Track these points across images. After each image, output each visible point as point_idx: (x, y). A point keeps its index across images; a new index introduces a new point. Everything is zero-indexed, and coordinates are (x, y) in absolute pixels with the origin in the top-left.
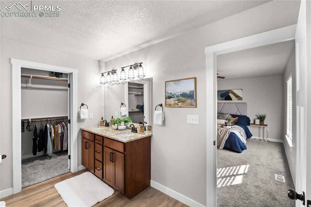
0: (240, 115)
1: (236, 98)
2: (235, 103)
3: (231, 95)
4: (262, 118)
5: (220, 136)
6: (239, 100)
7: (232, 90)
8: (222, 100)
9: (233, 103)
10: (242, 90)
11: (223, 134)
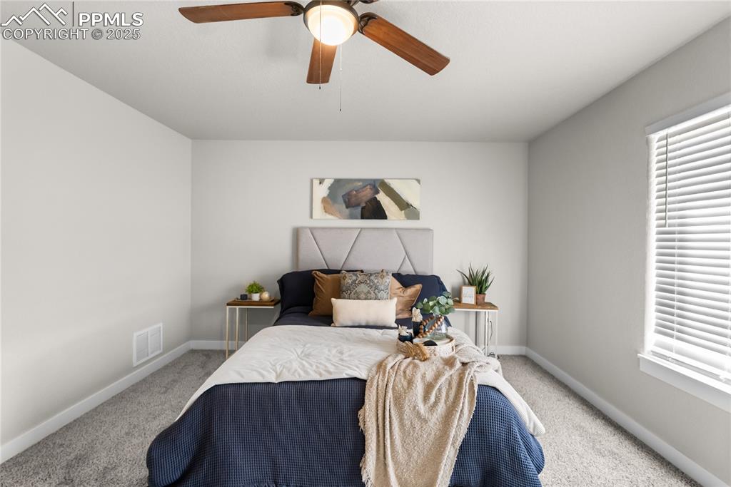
0: (413, 275)
1: (401, 210)
2: (396, 229)
3: (382, 198)
4: (479, 283)
5: (425, 421)
6: (409, 217)
7: (386, 181)
8: (352, 217)
9: (391, 229)
10: (418, 181)
11: (441, 408)
